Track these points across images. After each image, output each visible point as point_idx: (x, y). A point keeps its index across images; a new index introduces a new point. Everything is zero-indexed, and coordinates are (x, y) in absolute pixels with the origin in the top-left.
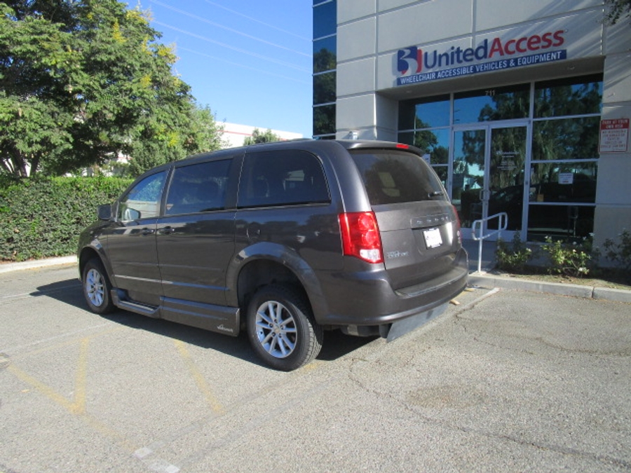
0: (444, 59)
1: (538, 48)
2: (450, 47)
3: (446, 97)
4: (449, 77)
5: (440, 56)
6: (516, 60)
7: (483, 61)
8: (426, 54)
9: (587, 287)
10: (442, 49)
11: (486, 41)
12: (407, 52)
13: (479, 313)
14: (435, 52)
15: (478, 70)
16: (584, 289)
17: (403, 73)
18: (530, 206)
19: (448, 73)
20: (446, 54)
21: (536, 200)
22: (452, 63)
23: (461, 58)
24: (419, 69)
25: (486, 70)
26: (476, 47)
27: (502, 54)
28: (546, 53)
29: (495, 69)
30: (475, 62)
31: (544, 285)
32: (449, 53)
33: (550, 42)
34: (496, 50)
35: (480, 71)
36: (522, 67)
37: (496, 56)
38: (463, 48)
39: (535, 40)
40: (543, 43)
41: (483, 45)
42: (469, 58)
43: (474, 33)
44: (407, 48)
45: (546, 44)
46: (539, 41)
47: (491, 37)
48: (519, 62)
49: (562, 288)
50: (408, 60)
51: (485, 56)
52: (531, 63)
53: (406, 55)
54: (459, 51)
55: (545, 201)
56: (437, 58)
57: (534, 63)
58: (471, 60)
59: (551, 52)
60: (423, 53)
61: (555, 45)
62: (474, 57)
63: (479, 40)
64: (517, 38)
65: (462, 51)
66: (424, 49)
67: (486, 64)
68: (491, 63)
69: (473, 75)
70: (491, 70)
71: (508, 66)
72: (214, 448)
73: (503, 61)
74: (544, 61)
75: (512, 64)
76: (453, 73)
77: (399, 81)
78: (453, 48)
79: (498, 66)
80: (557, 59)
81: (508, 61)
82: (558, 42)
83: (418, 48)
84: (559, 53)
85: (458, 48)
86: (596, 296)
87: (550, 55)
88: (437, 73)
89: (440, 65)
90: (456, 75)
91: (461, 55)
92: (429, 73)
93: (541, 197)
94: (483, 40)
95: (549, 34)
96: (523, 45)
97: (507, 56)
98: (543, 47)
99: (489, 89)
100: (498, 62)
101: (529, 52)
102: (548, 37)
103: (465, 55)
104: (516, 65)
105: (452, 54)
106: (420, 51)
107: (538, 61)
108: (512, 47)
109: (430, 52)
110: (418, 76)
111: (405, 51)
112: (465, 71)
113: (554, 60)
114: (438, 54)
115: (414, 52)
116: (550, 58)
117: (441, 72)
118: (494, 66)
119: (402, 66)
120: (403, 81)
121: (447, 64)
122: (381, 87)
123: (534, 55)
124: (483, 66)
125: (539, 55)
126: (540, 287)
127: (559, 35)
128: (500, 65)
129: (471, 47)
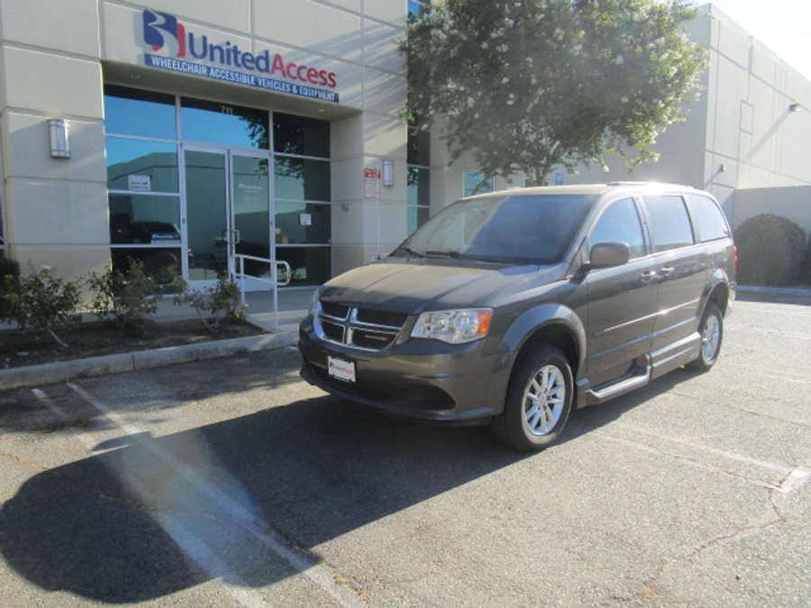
0: (217, 53)
1: (315, 82)
4: (226, 80)
5: (212, 47)
6: (298, 88)
7: (266, 75)
8: (191, 34)
10: (213, 37)
11: (267, 52)
12: (160, 19)
14: (204, 38)
15: (260, 84)
17: (156, 49)
19: (223, 74)
20: (219, 48)
22: (229, 63)
23: (240, 61)
24: (182, 54)
25: (269, 88)
26: (256, 54)
27: (284, 75)
28: (323, 91)
29: (278, 90)
30: (257, 73)
32: (224, 49)
33: (325, 80)
34: (278, 68)
35: (262, 87)
37: (278, 75)
39: (314, 72)
40: (320, 79)
41: (264, 55)
42: (249, 64)
43: (253, 36)
44: (161, 14)
46: (317, 75)
47: (271, 50)
48: (301, 90)
50: (161, 31)
51: (267, 70)
52: (312, 96)
53: (158, 22)
54: (235, 50)
55: (289, 242)
57: (314, 97)
58: (251, 68)
59: (327, 92)
60: (187, 32)
61: (330, 86)
62: (254, 66)
63: (259, 47)
64: (299, 64)
65: (239, 52)
66: (186, 26)
67: (269, 80)
68: (274, 81)
69: (254, 88)
70: (274, 89)
71: (291, 92)
73: (286, 83)
74: (322, 99)
75: (294, 90)
76: (229, 76)
77: (148, 58)
78: (228, 43)
79: (281, 87)
80: (332, 100)
81: (291, 86)
82: (332, 83)
83: (178, 22)
84: (333, 95)
85: (235, 47)
87: (327, 94)
88: (208, 69)
89: (212, 59)
90: (235, 81)
91: (239, 57)
92: (198, 65)
94: (263, 49)
95: (325, 72)
96: (304, 74)
97: (288, 80)
98: (320, 83)
100: (281, 83)
101: (308, 84)
102: (324, 75)
103: (244, 59)
104: (298, 93)
105: (228, 51)
106: (181, 27)
107: (317, 96)
108: (293, 72)
109: (197, 35)
110: (181, 62)
111: (157, 15)
112: (245, 80)
113: (329, 100)
114: (208, 42)
116: (327, 97)
117: (214, 69)
118: (277, 85)
119: (152, 37)
120: (155, 61)
121: (222, 61)
123: (314, 89)
124: (266, 82)
125: (317, 90)
127: (333, 77)
128: (283, 86)
129: (250, 52)
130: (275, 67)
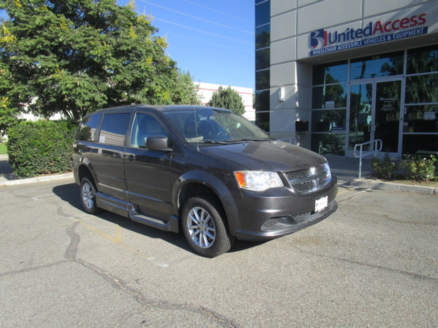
0: (342, 37)
1: (407, 27)
2: (346, 29)
3: (345, 62)
4: (346, 49)
5: (340, 35)
6: (392, 36)
7: (369, 37)
8: (330, 34)
9: (431, 188)
10: (341, 30)
11: (371, 23)
12: (317, 33)
13: (352, 202)
14: (336, 32)
15: (365, 43)
16: (429, 189)
17: (315, 47)
18: (404, 135)
19: (345, 46)
20: (343, 34)
21: (408, 131)
22: (348, 39)
23: (354, 36)
24: (325, 45)
25: (371, 43)
26: (364, 28)
27: (382, 32)
28: (413, 30)
29: (377, 42)
30: (364, 38)
31: (401, 186)
32: (346, 33)
33: (416, 22)
34: (378, 29)
35: (367, 44)
36: (397, 40)
37: (378, 34)
38: (355, 29)
39: (405, 21)
40: (411, 23)
41: (369, 26)
42: (359, 35)
43: (363, 18)
44: (317, 31)
45: (413, 23)
46: (408, 22)
47: (374, 20)
48: (394, 36)
49: (413, 188)
50: (317, 38)
51: (370, 34)
52: (403, 37)
53: (316, 35)
54: (352, 31)
55: (414, 131)
56: (337, 37)
57: (405, 37)
58: (361, 37)
59: (416, 29)
60: (328, 33)
61: (420, 24)
62: (362, 35)
63: (366, 23)
64: (394, 20)
65: (354, 31)
66: (328, 31)
67: (371, 39)
68: (374, 38)
69: (362, 47)
70: (374, 43)
71: (387, 40)
72: (186, 258)
73: (383, 36)
74: (412, 36)
75: (389, 38)
76: (348, 46)
77: (311, 53)
78: (348, 29)
79: (379, 40)
80: (421, 33)
81: (387, 37)
82: (421, 21)
83: (325, 30)
84: (422, 29)
85: (352, 29)
86: (436, 193)
87: (416, 31)
88: (337, 46)
89: (339, 41)
90: (351, 47)
91: (354, 33)
92: (332, 47)
93: (411, 129)
94: (369, 23)
95: (416, 16)
96: (397, 25)
97: (385, 33)
98: (411, 26)
99: (375, 56)
100: (379, 37)
101: (401, 30)
102: (414, 19)
103: (356, 34)
104: (392, 39)
105: (348, 33)
106: (326, 32)
107: (407, 36)
108: (389, 27)
109: (333, 33)
110: (325, 49)
111: (316, 32)
112: (356, 44)
113: (418, 34)
114: (338, 34)
115: (322, 33)
116: (416, 33)
117: (340, 45)
118: (376, 40)
119: (314, 43)
120: (314, 53)
121: (344, 40)
122: (300, 57)
123: (405, 32)
124: (369, 41)
125: (408, 31)
126: (399, 188)
127: (423, 17)
128: (381, 39)
129: (360, 28)
130: (376, 29)
